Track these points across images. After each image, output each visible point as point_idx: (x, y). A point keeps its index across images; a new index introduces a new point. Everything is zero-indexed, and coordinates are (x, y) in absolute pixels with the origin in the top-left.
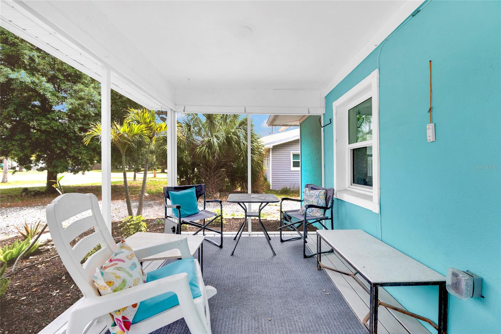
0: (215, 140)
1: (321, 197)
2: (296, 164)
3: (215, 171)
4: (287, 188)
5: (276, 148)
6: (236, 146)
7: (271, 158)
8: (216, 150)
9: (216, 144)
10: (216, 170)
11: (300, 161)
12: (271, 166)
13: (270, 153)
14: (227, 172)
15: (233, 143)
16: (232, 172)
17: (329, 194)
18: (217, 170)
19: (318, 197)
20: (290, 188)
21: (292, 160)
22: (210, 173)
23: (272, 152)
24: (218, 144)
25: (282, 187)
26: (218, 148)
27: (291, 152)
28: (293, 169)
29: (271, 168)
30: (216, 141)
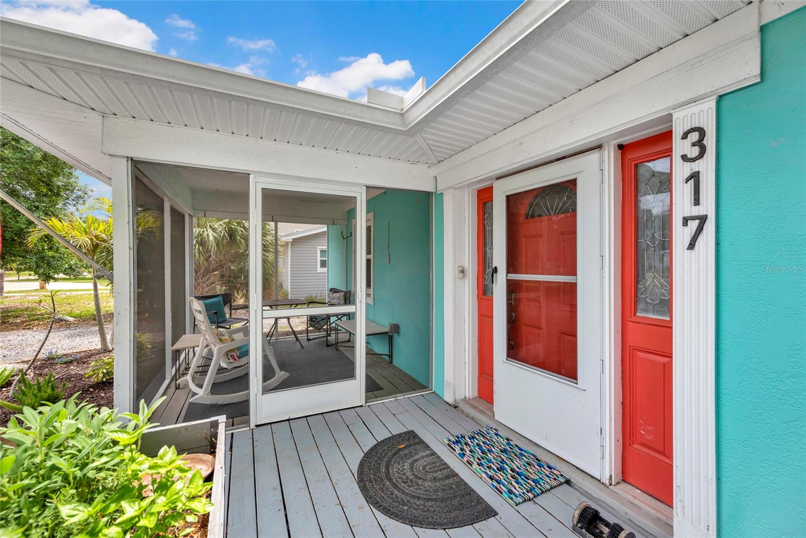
0: (210, 232)
1: (341, 298)
2: (323, 264)
3: (204, 276)
4: (312, 296)
5: (296, 241)
6: (243, 241)
7: (289, 255)
8: (212, 247)
9: (211, 238)
10: (205, 274)
11: (326, 259)
12: (289, 266)
13: (288, 248)
14: (222, 276)
15: (238, 237)
16: (231, 276)
17: (348, 295)
18: (207, 274)
19: (339, 298)
20: (316, 296)
21: (319, 259)
22: (196, 278)
23: (291, 248)
24: (215, 238)
25: (305, 295)
26: (214, 245)
27: (318, 247)
28: (320, 270)
29: (289, 269)
30: (212, 234)
